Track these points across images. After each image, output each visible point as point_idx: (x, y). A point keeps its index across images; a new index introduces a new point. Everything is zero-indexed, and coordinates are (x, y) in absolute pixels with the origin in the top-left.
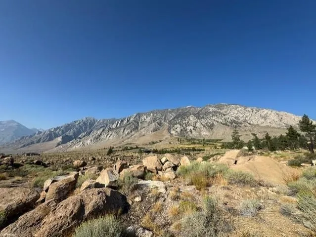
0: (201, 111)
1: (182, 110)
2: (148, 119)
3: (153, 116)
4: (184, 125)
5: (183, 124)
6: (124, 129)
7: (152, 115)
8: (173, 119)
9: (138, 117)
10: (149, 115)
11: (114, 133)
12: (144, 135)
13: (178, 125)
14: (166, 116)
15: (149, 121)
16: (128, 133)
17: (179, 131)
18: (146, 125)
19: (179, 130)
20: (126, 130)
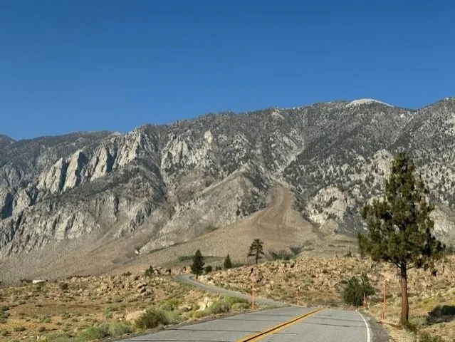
0: (416, 127)
1: (332, 115)
2: (198, 158)
3: (216, 142)
4: (356, 191)
5: (352, 185)
6: (117, 201)
7: (208, 136)
8: (302, 158)
9: (150, 147)
10: (197, 137)
11: (81, 217)
12: (211, 228)
13: (333, 191)
14: (267, 144)
15: (205, 163)
16: (140, 218)
17: (340, 214)
18: (197, 183)
19: (339, 208)
20: (123, 203)
